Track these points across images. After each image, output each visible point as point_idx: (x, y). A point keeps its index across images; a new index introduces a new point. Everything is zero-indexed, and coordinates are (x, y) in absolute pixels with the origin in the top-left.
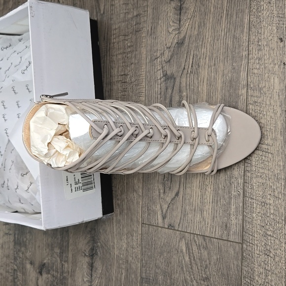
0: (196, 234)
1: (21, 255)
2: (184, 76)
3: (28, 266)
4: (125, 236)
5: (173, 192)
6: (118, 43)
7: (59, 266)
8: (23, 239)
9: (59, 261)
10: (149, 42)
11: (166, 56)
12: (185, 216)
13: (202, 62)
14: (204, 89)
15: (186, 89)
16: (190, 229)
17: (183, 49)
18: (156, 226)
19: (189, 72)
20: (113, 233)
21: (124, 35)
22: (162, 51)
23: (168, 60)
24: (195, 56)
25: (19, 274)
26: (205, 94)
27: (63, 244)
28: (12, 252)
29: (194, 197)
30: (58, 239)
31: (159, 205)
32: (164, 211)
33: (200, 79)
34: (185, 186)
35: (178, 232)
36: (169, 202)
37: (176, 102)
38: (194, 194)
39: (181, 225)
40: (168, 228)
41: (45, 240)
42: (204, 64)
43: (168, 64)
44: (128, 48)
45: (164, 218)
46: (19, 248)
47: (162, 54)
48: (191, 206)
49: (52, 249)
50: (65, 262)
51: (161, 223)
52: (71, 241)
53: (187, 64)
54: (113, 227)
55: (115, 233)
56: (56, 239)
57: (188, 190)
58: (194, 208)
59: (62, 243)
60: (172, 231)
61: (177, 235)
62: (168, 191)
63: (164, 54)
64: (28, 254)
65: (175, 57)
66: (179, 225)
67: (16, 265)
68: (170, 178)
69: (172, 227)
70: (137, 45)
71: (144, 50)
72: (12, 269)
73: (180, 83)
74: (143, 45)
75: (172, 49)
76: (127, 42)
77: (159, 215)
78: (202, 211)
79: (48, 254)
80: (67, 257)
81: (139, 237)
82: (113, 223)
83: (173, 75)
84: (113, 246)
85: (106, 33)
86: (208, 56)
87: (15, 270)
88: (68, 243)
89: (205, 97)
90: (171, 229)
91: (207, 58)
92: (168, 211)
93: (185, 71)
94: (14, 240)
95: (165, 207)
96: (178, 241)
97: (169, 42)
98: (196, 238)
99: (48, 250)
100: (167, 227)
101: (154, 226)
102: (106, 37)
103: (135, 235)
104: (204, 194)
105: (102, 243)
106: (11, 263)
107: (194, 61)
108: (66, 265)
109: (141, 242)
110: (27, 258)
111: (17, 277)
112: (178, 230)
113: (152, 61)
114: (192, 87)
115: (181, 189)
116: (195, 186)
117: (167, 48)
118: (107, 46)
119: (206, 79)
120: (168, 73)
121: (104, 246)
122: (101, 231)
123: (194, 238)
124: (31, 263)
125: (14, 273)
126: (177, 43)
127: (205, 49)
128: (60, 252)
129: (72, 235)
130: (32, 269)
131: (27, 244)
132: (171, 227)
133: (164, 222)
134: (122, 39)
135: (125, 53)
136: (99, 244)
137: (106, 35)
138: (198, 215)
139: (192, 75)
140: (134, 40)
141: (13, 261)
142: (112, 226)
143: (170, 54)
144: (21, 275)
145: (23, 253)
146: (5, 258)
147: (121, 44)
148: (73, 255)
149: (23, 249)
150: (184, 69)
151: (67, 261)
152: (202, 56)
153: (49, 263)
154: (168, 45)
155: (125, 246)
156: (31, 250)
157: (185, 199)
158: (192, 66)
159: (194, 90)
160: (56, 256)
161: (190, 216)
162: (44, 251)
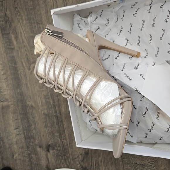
1: (31, 144)
3: (38, 149)
7: (60, 143)
8: (31, 134)
9: (59, 140)
25: (33, 155)
27: (60, 130)
28: (24, 144)
30: (56, 128)
41: (46, 131)
46: (29, 140)
49: (53, 135)
50: (64, 139)
56: (54, 128)
59: (59, 129)
64: (37, 142)
67: (30, 151)
72: (27, 154)
79: (51, 138)
80: (65, 136)
87: (29, 154)
88: (64, 128)
94: (25, 137)
99: (50, 136)
108: (65, 141)
110: (36, 145)
111: (32, 158)
124: (40, 147)
125: (29, 156)
128: (59, 135)
129: (65, 122)
130: (42, 150)
131: (35, 136)
141: (26, 149)
144: (34, 155)
145: (33, 143)
146: (21, 149)
148: (68, 134)
149: (32, 140)
153: (53, 144)
156: (38, 139)
160: (57, 138)
162: (48, 137)
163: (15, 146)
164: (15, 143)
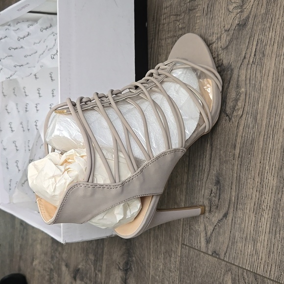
0: (245, 269)
1: (57, 255)
2: (244, 67)
3: (64, 268)
4: (163, 255)
5: (221, 211)
6: (168, 24)
7: (93, 275)
9: (93, 269)
10: (204, 23)
11: (223, 41)
12: (233, 243)
13: (268, 50)
14: (268, 85)
15: (246, 84)
16: (238, 261)
17: (245, 32)
18: (197, 250)
19: (251, 61)
20: (150, 249)
21: (175, 15)
22: (219, 35)
23: (225, 46)
24: (260, 41)
25: (54, 274)
26: (270, 92)
28: (49, 250)
29: (247, 222)
31: (203, 225)
32: (209, 233)
33: (264, 72)
34: (236, 206)
35: (223, 262)
36: (215, 224)
37: (231, 100)
38: (247, 219)
39: (227, 255)
40: (212, 255)
42: (270, 53)
43: (225, 51)
44: (179, 31)
45: (208, 241)
46: (56, 247)
47: (219, 38)
48: (242, 232)
49: (87, 255)
50: (99, 271)
51: (204, 248)
52: (106, 249)
53: (248, 52)
54: (150, 242)
55: (152, 249)
56: (91, 245)
57: (240, 213)
58: (245, 236)
59: (97, 250)
60: (216, 259)
61: (222, 266)
62: (215, 210)
63: (220, 38)
64: (64, 255)
65: (235, 42)
66: (225, 254)
67: (53, 265)
68: (218, 194)
69: (217, 254)
70: (189, 27)
72: (49, 268)
73: (239, 75)
74: (197, 28)
75: (231, 32)
76: (178, 24)
77: (202, 237)
78: (255, 241)
79: (83, 260)
80: (101, 267)
81: (178, 259)
82: (150, 237)
83: (231, 65)
84: (149, 264)
85: (156, 12)
86: (277, 42)
87: (51, 270)
88: (103, 252)
89: (269, 95)
91: (276, 45)
92: (214, 235)
93: (246, 61)
95: (210, 228)
96: (223, 273)
97: (228, 24)
98: (245, 274)
99: (83, 255)
100: (211, 254)
101: (196, 249)
102: (155, 16)
103: (173, 256)
104: (259, 220)
105: (137, 258)
106: (49, 261)
107: (258, 48)
108: (100, 275)
109: (180, 265)
110: (62, 259)
111: (53, 278)
112: (224, 260)
114: (254, 82)
115: (231, 210)
116: (248, 208)
117: (226, 31)
118: (156, 28)
119: (271, 72)
120: (224, 63)
121: (139, 262)
122: (137, 244)
123: (243, 274)
124: (67, 266)
125: (51, 272)
126: (238, 24)
127: (274, 33)
128: (95, 260)
129: (107, 243)
130: (67, 272)
132: (215, 254)
133: (207, 247)
134: (173, 19)
135: (175, 36)
136: (134, 258)
137: (156, 14)
138: (250, 246)
139: (254, 67)
140: (186, 21)
141: (50, 260)
142: (148, 240)
143: (229, 38)
144: (56, 275)
145: (59, 254)
146: (43, 255)
147: (171, 25)
148: (107, 265)
150: (245, 58)
151: (100, 271)
152: (269, 42)
153: (83, 270)
154: (226, 27)
155: (161, 267)
157: (235, 223)
158: (255, 55)
159: (255, 85)
160: (90, 263)
161: (240, 245)
162: (79, 255)
163: (38, 247)
164: (39, 241)
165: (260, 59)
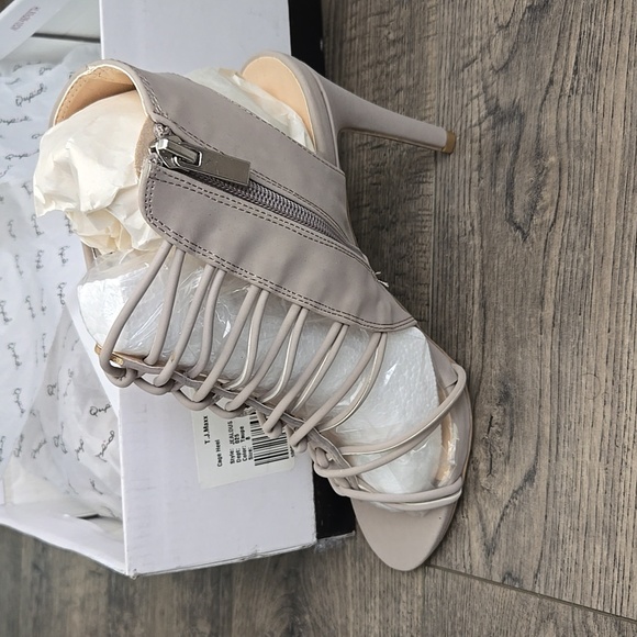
0: (591, 609)
1: (122, 632)
2: (551, 106)
4: (377, 599)
5: (518, 468)
6: (363, 38)
8: (127, 590)
10: (448, 20)
11: (496, 52)
12: (554, 546)
13: (607, 55)
14: (615, 137)
15: (559, 145)
16: (571, 590)
17: (547, 23)
18: (465, 575)
19: (568, 89)
20: (346, 587)
21: (377, 14)
22: (485, 41)
23: (502, 63)
24: (585, 38)
26: (619, 154)
27: (218, 610)
28: (102, 622)
29: (586, 486)
30: (206, 595)
31: (475, 510)
32: (491, 528)
33: (600, 108)
34: (554, 449)
35: (533, 599)
36: (505, 503)
37: (525, 189)
38: (585, 478)
39: (542, 577)
40: (502, 584)
41: (175, 595)
42: (613, 59)
43: (502, 76)
44: (388, 48)
45: (490, 550)
46: (118, 613)
47: (486, 48)
48: (575, 514)
49: (193, 623)
51: (481, 568)
52: (237, 603)
53: (559, 67)
54: (345, 572)
55: (350, 588)
56: (201, 596)
57: (565, 465)
58: (583, 521)
59: (215, 607)
60: (514, 592)
61: (530, 608)
62: (502, 467)
63: (489, 46)
64: (138, 632)
65: (524, 51)
66: (536, 576)
68: (508, 424)
69: (516, 580)
70: (413, 34)
71: (432, 48)
73: (539, 127)
74: (431, 33)
75: (514, 30)
76: (386, 32)
77: (474, 539)
78: (610, 533)
81: (418, 604)
82: (344, 558)
83: (518, 107)
84: (345, 627)
85: (332, 15)
86: (627, 31)
88: (230, 610)
89: (619, 161)
90: (514, 588)
91: (626, 39)
92: (503, 530)
93: (556, 88)
94: (109, 591)
95: (493, 515)
96: (533, 627)
97: (505, 11)
98: (591, 622)
99: (182, 625)
100: (498, 580)
101: (460, 573)
102: (332, 25)
103: (404, 598)
104: (617, 477)
105: (314, 615)
107: (583, 52)
109: (423, 620)
112: (533, 593)
113: (454, 73)
114: (577, 137)
115: (544, 462)
116: (587, 450)
117: (500, 27)
118: (334, 51)
119: (620, 105)
120: (501, 103)
121: (320, 625)
122: (313, 580)
123: (584, 623)
126: (529, 8)
127: (618, 11)
128: (211, 633)
129: (239, 587)
131: (137, 603)
132: (510, 579)
133: (488, 564)
134: (373, 24)
135: (379, 63)
136: (307, 617)
137: (332, 20)
138: (598, 548)
139: (576, 100)
140: (404, 23)
142: (341, 566)
143: (509, 43)
145: (126, 628)
147: (370, 41)
149: (127, 616)
150: (551, 82)
152: (608, 35)
154: (501, 19)
155: (377, 630)
156: (143, 620)
157: (555, 492)
158: (576, 72)
159: (582, 146)
161: (571, 547)
162: (174, 626)
163: (76, 617)
164: (78, 603)
165: (590, 78)
